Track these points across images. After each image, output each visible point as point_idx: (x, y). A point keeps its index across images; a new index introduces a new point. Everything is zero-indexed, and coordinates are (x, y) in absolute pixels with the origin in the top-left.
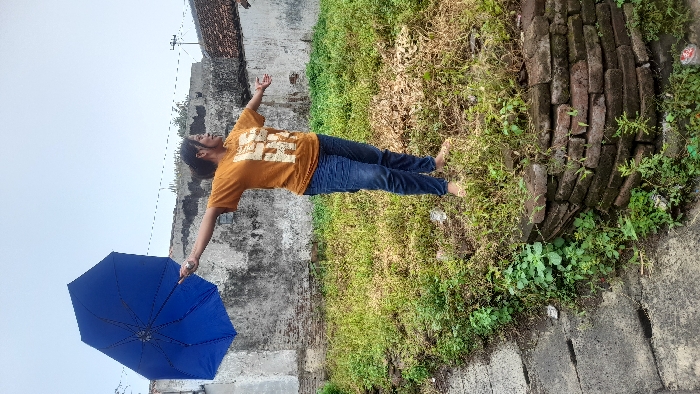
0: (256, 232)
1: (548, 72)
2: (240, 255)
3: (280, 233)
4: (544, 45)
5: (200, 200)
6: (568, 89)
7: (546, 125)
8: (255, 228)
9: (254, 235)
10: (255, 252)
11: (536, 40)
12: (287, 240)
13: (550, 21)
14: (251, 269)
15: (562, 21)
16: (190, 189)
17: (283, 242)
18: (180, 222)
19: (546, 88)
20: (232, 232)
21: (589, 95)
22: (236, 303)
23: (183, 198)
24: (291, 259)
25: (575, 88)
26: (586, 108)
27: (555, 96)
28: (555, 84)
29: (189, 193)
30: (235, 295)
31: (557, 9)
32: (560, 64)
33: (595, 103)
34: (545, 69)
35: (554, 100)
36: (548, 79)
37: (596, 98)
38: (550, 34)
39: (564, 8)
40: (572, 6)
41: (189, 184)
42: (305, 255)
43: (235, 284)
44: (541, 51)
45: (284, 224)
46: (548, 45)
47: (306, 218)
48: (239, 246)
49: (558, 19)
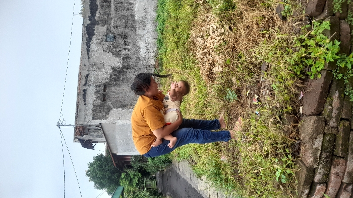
0: (127, 47)
1: (317, 161)
2: (118, 59)
3: (139, 48)
4: (318, 143)
5: (96, 26)
6: (327, 175)
7: (307, 191)
8: (126, 45)
9: (125, 49)
10: (126, 58)
11: (313, 138)
12: (143, 52)
13: (326, 123)
14: (124, 67)
15: (335, 125)
16: (90, 20)
17: (140, 54)
18: (85, 39)
19: (312, 171)
20: (113, 47)
21: (342, 183)
22: (116, 84)
23: (86, 25)
24: (144, 63)
25: (333, 177)
26: (337, 190)
27: (317, 178)
28: (319, 171)
29: (89, 22)
30: (115, 80)
31: (333, 115)
32: (326, 157)
33: (345, 190)
34: (315, 160)
35: (316, 180)
36: (315, 166)
37: (346, 187)
38: (324, 134)
39: (339, 114)
40: (346, 114)
41: (89, 17)
42: (152, 62)
43: (115, 75)
44: (314, 147)
45: (142, 44)
46: (320, 144)
47: (153, 41)
48: (117, 55)
49: (332, 123)
